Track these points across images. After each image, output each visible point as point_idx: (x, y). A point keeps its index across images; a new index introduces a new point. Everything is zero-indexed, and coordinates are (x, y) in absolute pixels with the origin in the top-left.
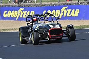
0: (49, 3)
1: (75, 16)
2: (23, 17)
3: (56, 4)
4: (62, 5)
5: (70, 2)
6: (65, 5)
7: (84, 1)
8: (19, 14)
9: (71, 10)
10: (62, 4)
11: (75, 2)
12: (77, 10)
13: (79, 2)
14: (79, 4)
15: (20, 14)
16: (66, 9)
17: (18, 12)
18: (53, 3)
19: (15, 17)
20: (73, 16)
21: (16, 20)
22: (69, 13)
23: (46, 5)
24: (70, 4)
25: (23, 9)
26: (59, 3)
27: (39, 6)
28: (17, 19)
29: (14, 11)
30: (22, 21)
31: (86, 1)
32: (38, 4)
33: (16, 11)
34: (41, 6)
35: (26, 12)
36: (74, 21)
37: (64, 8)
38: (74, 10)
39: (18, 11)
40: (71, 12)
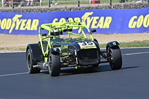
0: (63, 6)
1: (104, 27)
2: (20, 29)
3: (73, 8)
4: (84, 10)
5: (97, 5)
6: (89, 9)
7: (119, 4)
8: (14, 25)
9: (98, 18)
10: (84, 7)
11: (105, 4)
12: (107, 18)
13: (111, 4)
14: (110, 8)
15: (16, 25)
16: (90, 16)
17: (12, 21)
18: (69, 6)
19: (7, 28)
20: (101, 27)
21: (8, 33)
22: (95, 22)
23: (58, 9)
24: (97, 8)
25: (20, 16)
26: (79, 6)
27: (46, 11)
28: (10, 32)
29: (5, 19)
30: (18, 36)
31: (123, 4)
32: (44, 8)
33: (9, 20)
34: (49, 11)
35: (26, 20)
36: (103, 35)
37: (87, 14)
38: (102, 18)
39: (13, 19)
40: (98, 20)
